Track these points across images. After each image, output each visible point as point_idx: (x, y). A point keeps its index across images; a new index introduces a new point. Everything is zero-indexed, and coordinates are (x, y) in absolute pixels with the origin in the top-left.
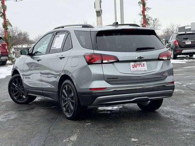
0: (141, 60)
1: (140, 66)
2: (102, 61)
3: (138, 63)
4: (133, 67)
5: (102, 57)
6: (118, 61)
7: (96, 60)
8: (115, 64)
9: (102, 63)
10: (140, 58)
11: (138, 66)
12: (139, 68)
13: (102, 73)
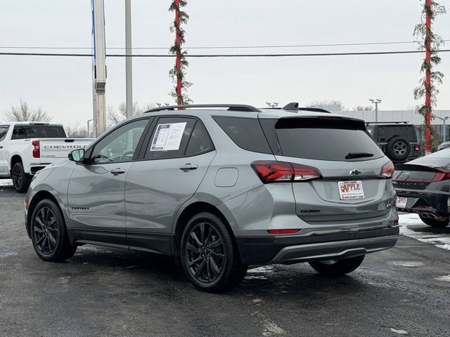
0: (356, 176)
1: (353, 188)
2: (293, 176)
3: (350, 182)
4: (343, 191)
5: (294, 169)
6: (320, 178)
7: (281, 175)
8: (315, 183)
9: (292, 181)
10: (356, 172)
11: (350, 188)
12: (352, 193)
13: (292, 200)
